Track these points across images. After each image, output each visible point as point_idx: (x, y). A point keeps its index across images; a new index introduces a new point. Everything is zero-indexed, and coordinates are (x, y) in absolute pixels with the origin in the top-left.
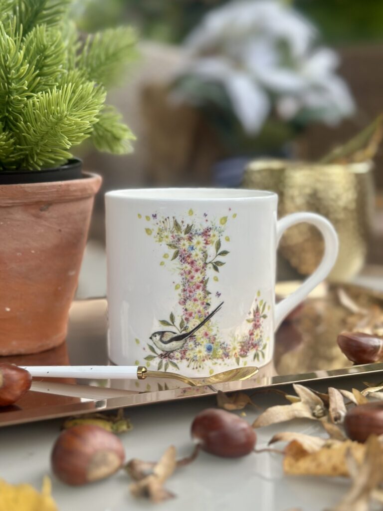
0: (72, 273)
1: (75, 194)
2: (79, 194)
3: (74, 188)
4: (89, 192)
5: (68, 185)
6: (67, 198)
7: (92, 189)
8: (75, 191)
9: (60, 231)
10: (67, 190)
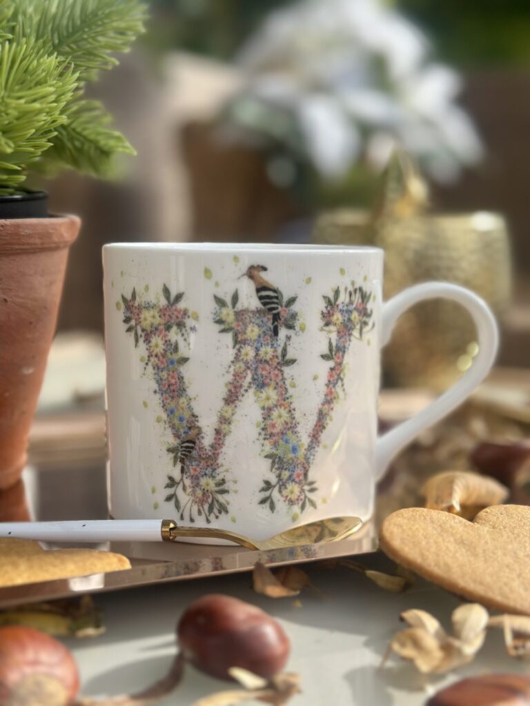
0: (29, 371)
1: (32, 241)
2: (38, 241)
3: (28, 231)
4: (56, 239)
5: (18, 226)
6: (17, 247)
7: (62, 236)
8: (30, 236)
9: (5, 300)
10: (16, 233)
